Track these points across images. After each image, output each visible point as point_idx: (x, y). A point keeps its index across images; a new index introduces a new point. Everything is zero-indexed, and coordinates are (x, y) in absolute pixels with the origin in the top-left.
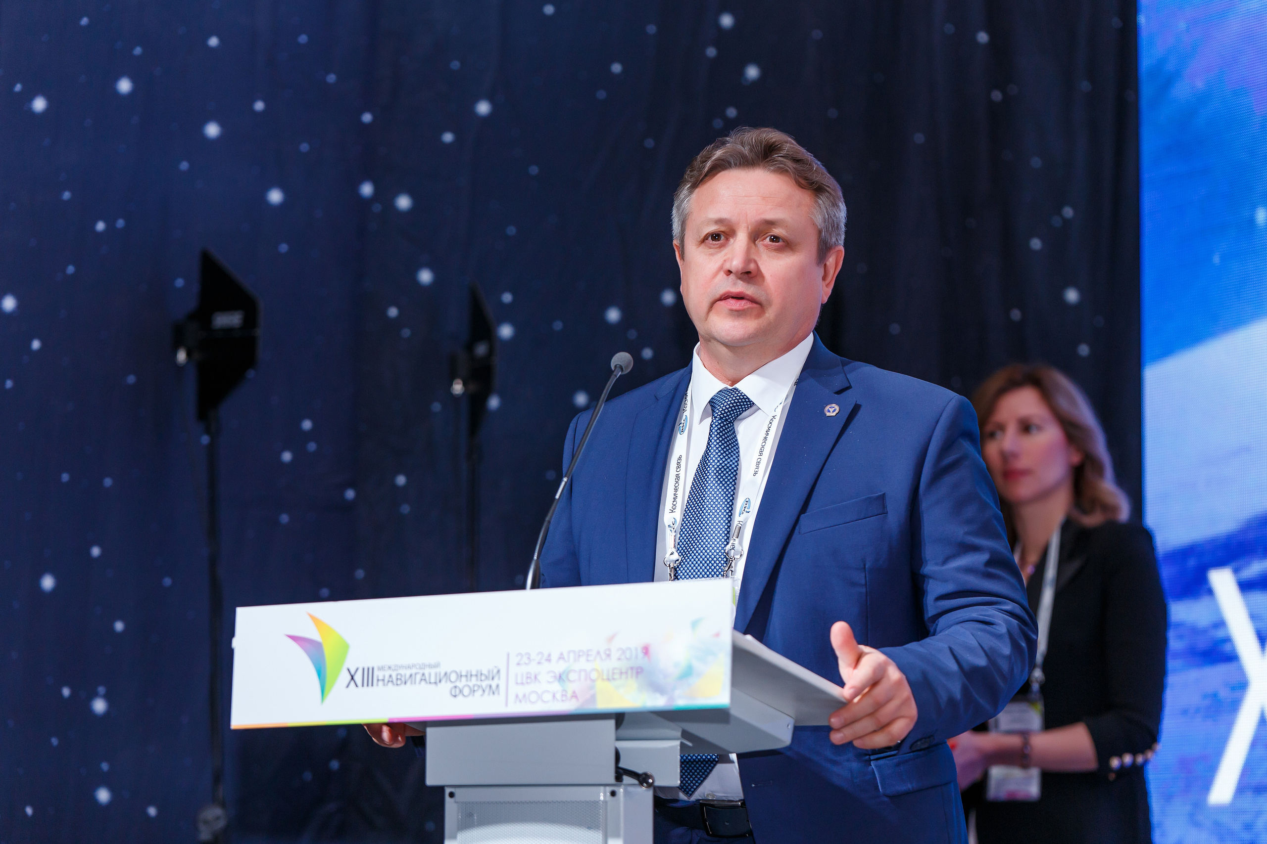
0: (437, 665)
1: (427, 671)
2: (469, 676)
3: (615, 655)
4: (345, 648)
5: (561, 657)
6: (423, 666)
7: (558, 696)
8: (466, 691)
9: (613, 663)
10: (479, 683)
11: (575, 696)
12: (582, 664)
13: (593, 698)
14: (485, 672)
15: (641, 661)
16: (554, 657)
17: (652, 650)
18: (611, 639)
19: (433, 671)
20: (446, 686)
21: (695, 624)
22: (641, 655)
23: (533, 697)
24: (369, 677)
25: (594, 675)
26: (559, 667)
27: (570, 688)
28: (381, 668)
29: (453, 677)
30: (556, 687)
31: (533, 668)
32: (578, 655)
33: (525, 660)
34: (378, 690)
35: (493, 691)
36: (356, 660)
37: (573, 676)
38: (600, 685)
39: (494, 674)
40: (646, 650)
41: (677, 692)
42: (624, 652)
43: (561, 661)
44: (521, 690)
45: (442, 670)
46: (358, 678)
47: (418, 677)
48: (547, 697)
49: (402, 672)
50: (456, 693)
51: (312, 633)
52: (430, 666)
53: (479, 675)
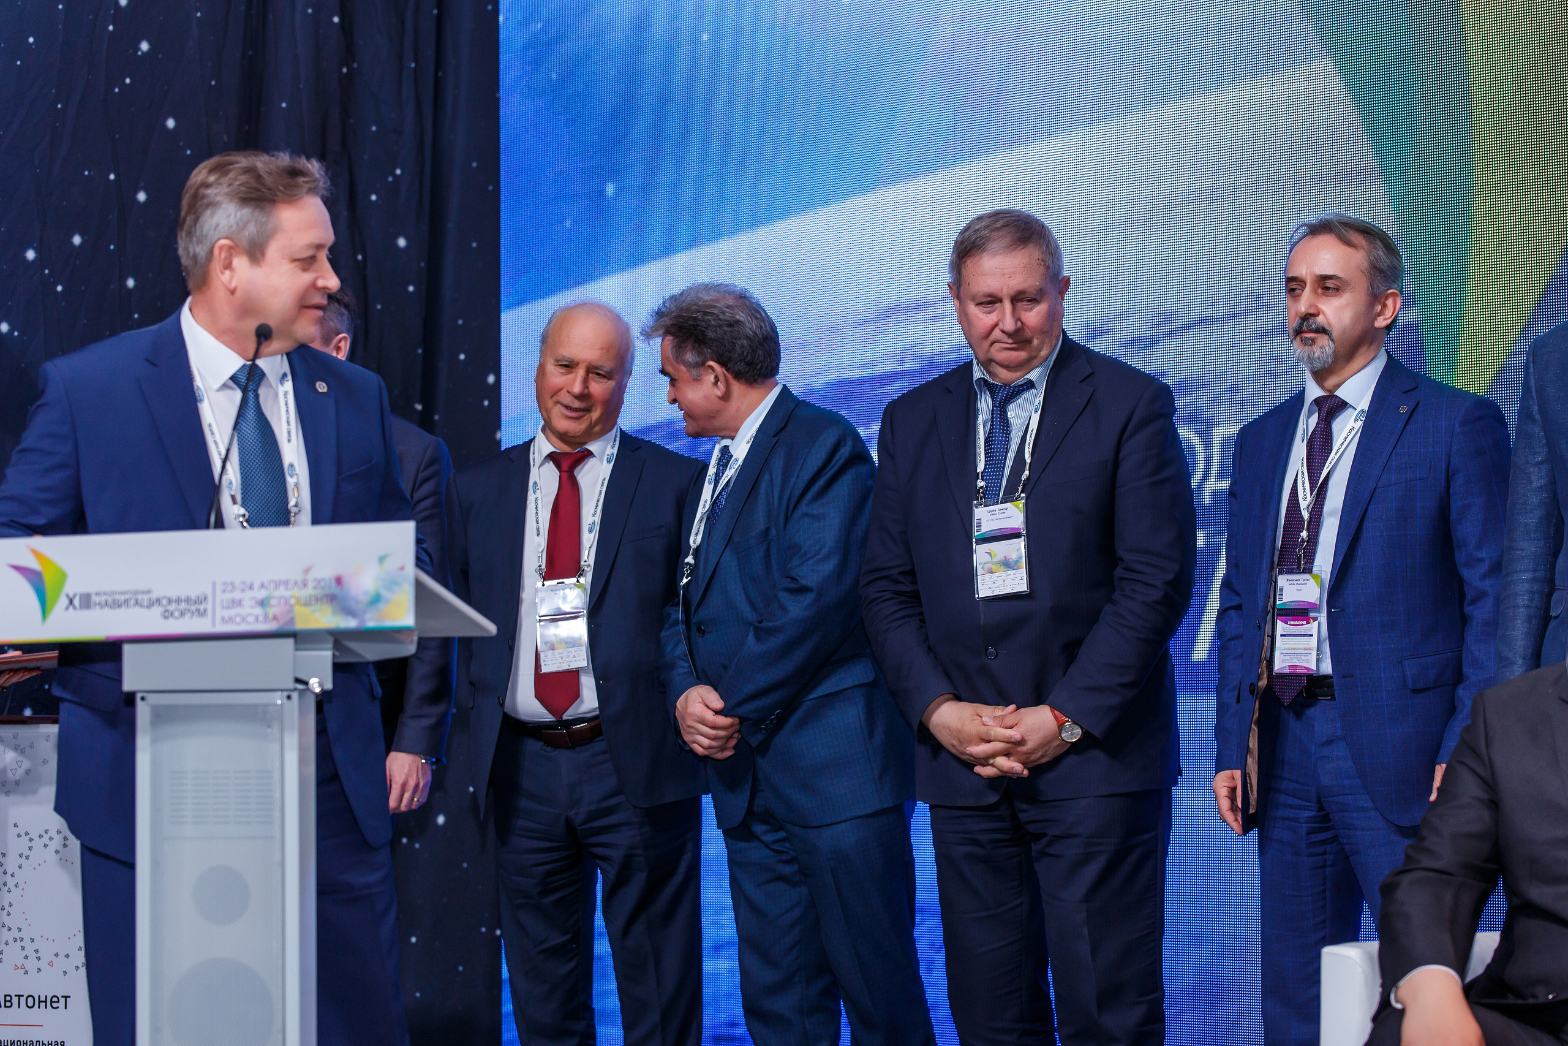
0: (149, 592)
1: (140, 597)
2: (178, 601)
3: (311, 584)
4: (62, 577)
5: (262, 586)
6: (136, 593)
7: (261, 618)
8: (176, 614)
9: (310, 591)
10: (188, 607)
11: (275, 618)
12: (282, 592)
13: (292, 620)
14: (193, 597)
15: (334, 589)
16: (256, 585)
17: (345, 581)
18: (307, 571)
19: (146, 597)
20: (157, 610)
21: (382, 559)
22: (334, 584)
23: (238, 619)
24: (86, 601)
25: (292, 601)
26: (261, 594)
27: (271, 612)
28: (98, 594)
29: (164, 602)
30: (259, 611)
31: (237, 595)
32: (278, 584)
33: (230, 588)
34: (94, 614)
35: (202, 614)
36: (74, 586)
37: (273, 602)
38: (298, 610)
39: (202, 600)
40: (339, 581)
41: (368, 616)
42: (319, 582)
43: (262, 590)
44: (227, 613)
45: (154, 596)
46: (76, 602)
47: (132, 602)
48: (251, 619)
49: (117, 597)
50: (167, 615)
51: (33, 564)
52: (143, 592)
53: (188, 600)
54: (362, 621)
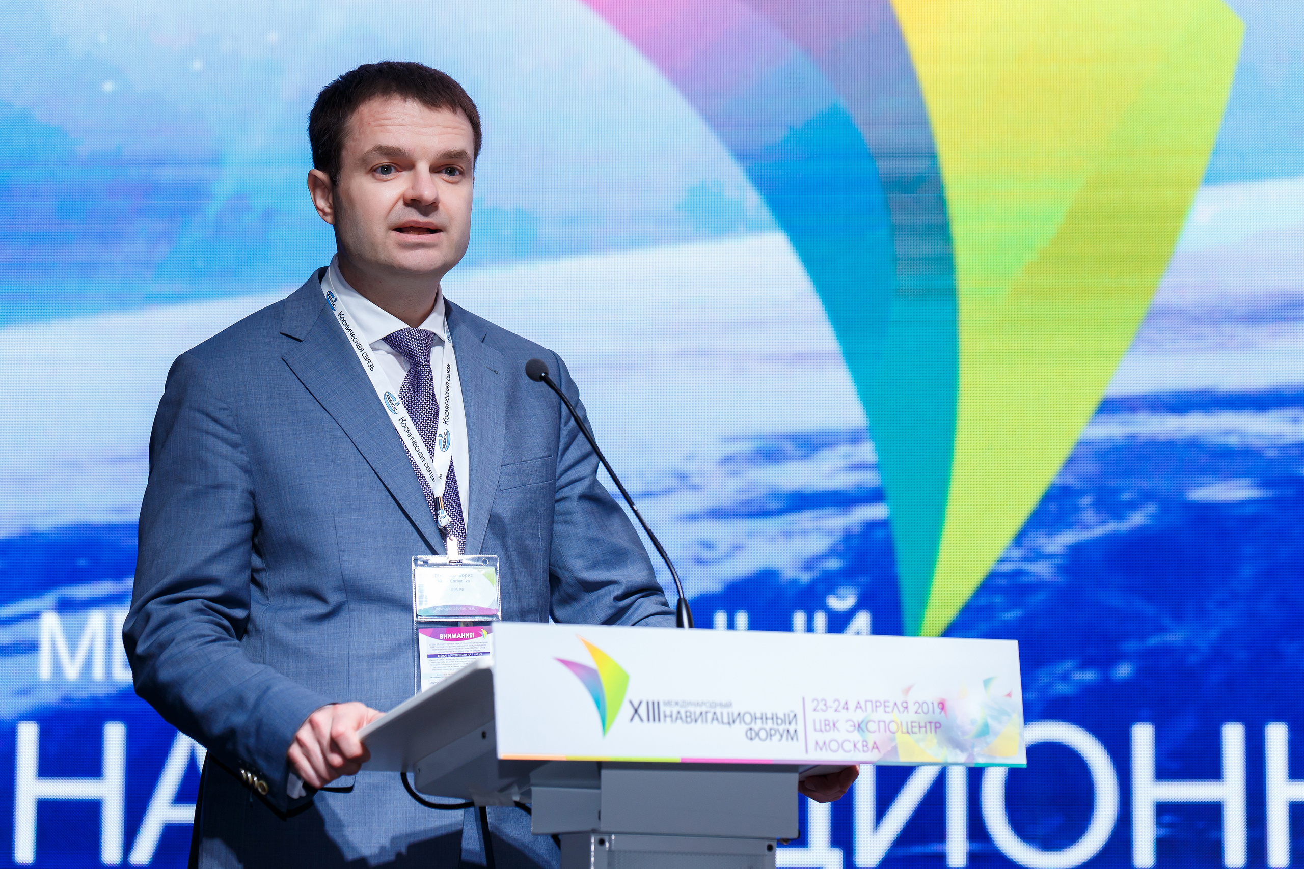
0: (729, 705)
1: (718, 710)
2: (764, 718)
3: (912, 708)
4: (624, 679)
5: (858, 706)
6: (714, 705)
7: (859, 746)
8: (763, 734)
9: (911, 716)
10: (775, 727)
11: (876, 746)
12: (880, 715)
13: (895, 750)
14: (781, 715)
15: (938, 716)
16: (852, 706)
17: (948, 705)
18: (907, 691)
19: (725, 711)
20: (740, 729)
21: (987, 682)
22: (937, 710)
23: (834, 746)
24: (654, 712)
25: (893, 727)
26: (859, 716)
27: (871, 738)
28: (668, 703)
29: (748, 718)
30: (856, 736)
31: (831, 715)
32: (876, 705)
33: (821, 705)
34: (664, 728)
35: (792, 736)
36: (638, 692)
37: (872, 726)
38: (901, 738)
39: (791, 719)
40: (942, 705)
41: (976, 750)
42: (921, 705)
43: (859, 710)
44: (822, 737)
45: (735, 710)
46: (643, 711)
47: (710, 716)
48: (848, 746)
49: (691, 709)
50: (752, 735)
51: (586, 659)
52: (721, 705)
53: (775, 718)
54: (971, 756)
